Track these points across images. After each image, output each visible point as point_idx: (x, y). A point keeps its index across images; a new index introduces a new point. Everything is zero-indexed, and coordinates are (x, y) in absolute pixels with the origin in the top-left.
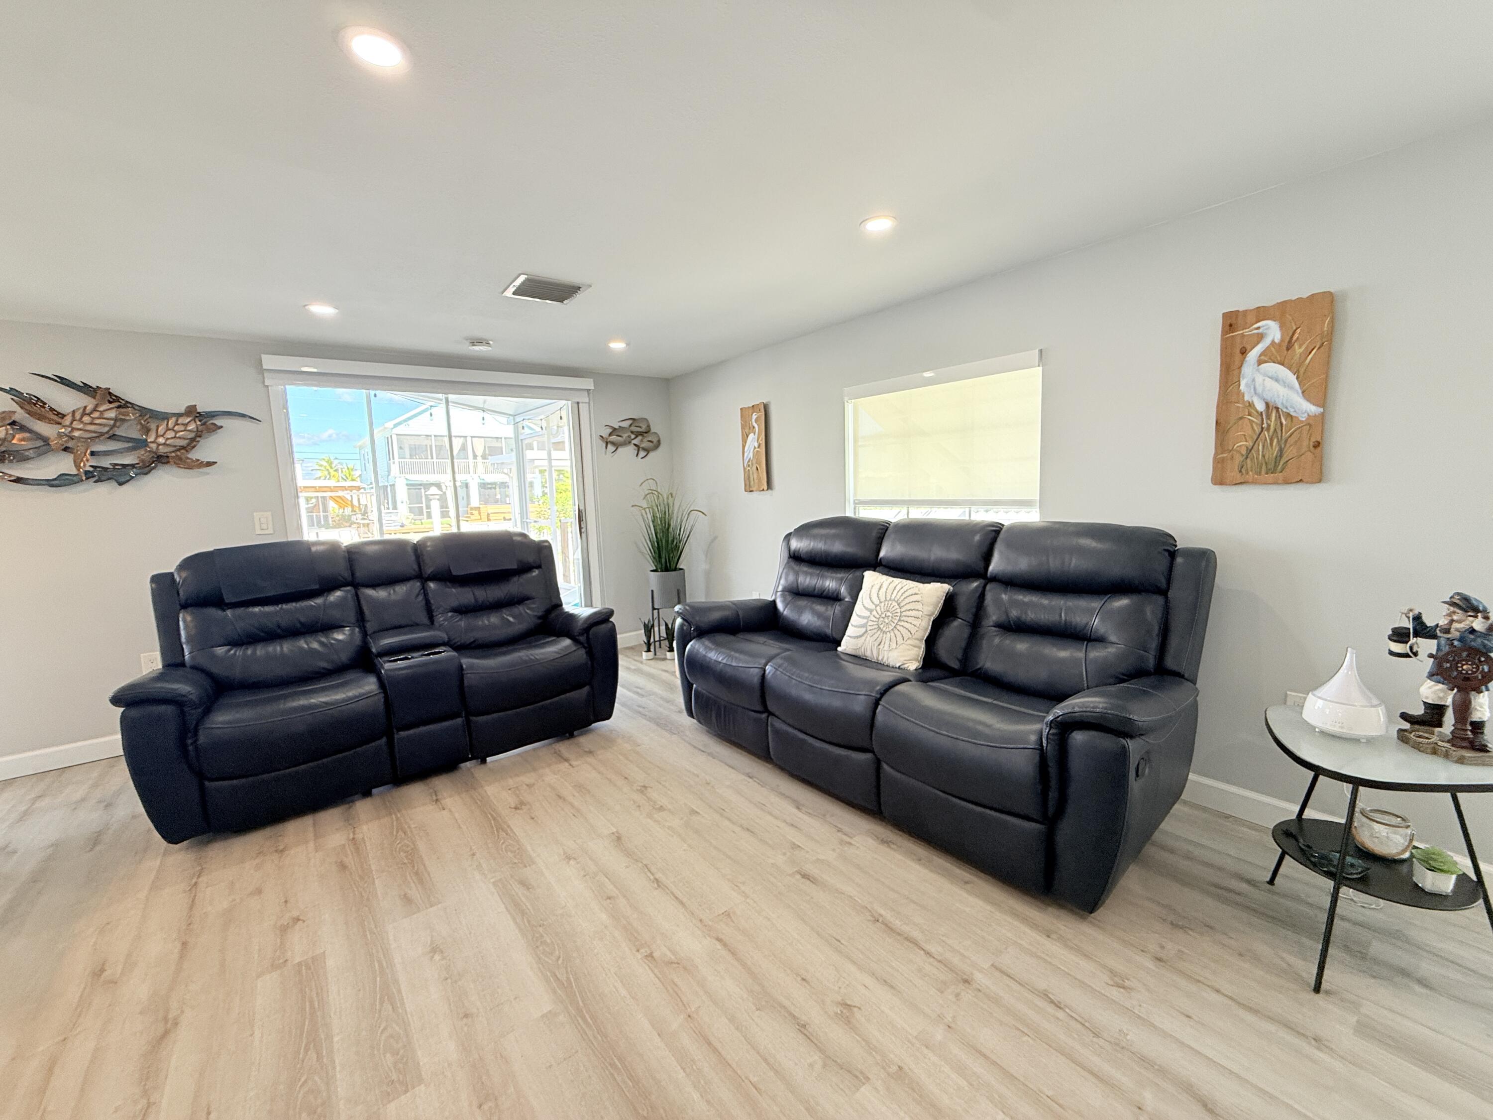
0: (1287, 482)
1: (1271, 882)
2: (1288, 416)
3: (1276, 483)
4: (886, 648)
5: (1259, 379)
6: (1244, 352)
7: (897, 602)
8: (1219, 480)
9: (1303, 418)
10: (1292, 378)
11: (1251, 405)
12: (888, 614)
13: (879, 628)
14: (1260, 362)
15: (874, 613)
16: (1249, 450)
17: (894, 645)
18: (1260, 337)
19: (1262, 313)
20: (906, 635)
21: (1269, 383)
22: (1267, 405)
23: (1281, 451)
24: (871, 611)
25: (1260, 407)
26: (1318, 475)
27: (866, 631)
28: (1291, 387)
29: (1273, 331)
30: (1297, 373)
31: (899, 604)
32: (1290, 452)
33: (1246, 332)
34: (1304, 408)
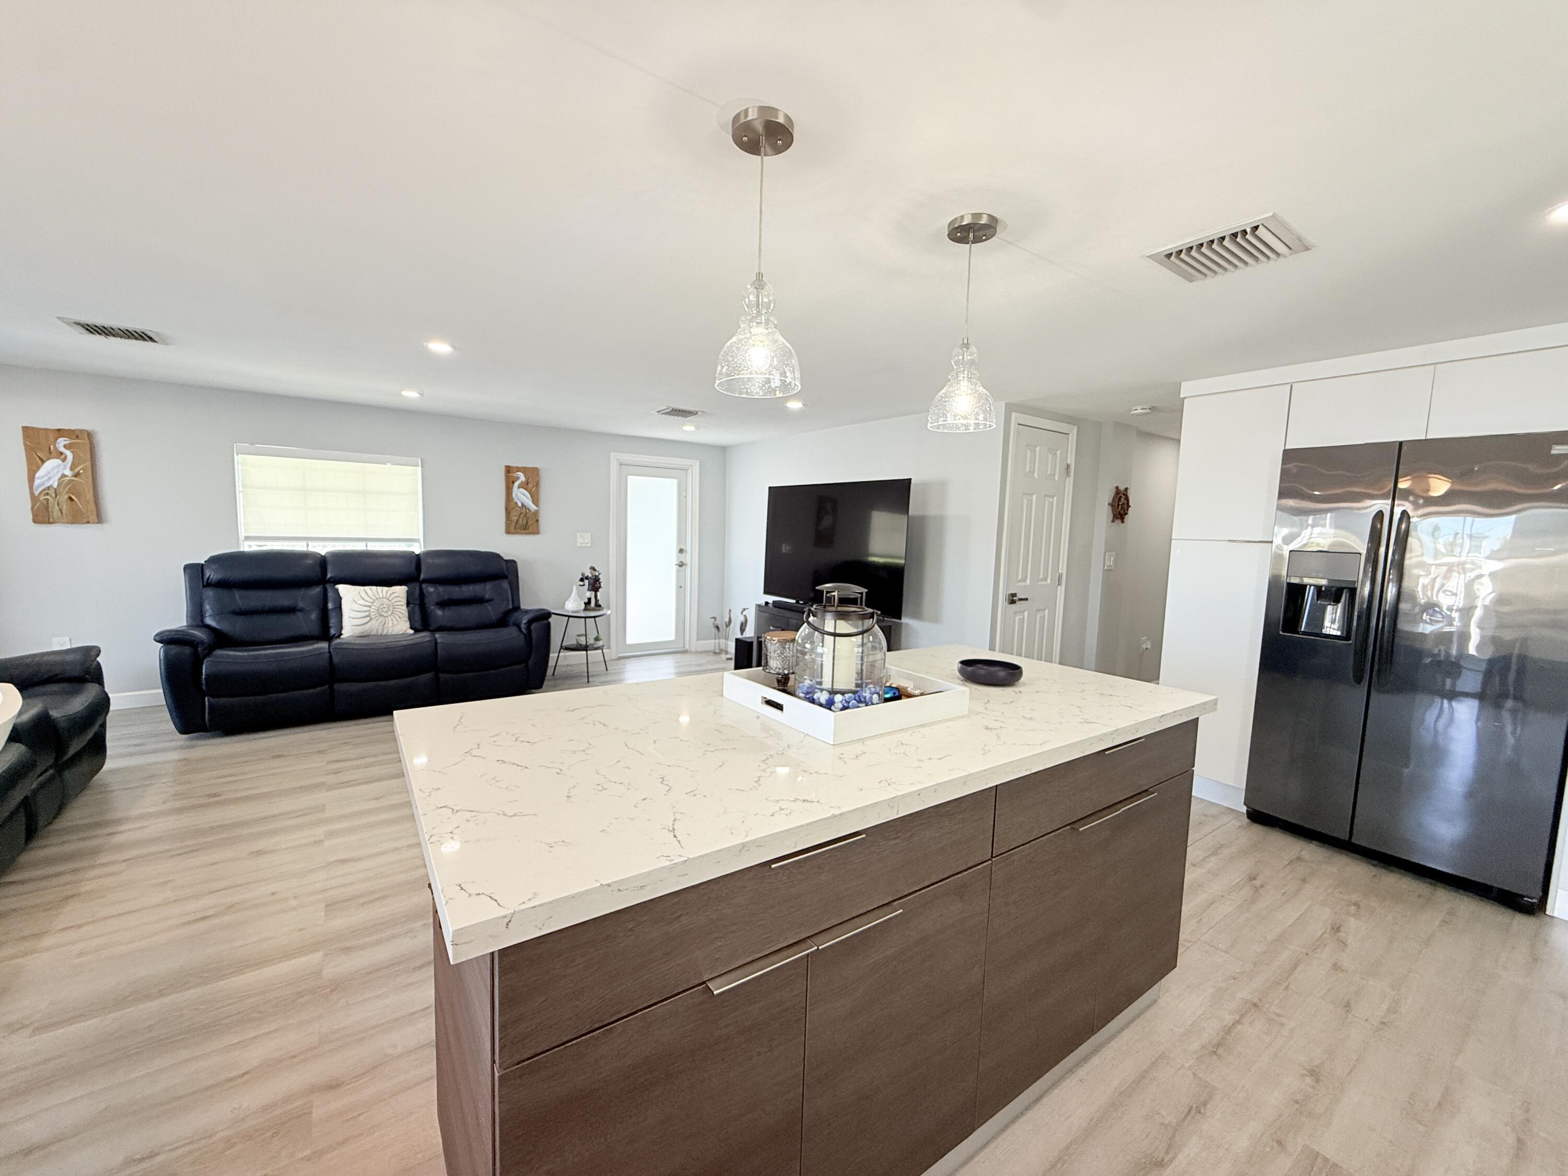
0: (529, 534)
1: (553, 674)
2: (528, 509)
3: (526, 534)
4: (390, 624)
5: (519, 494)
6: (513, 482)
7: (386, 598)
8: (508, 532)
9: (533, 511)
10: (529, 496)
11: (516, 503)
12: (384, 606)
13: (381, 615)
14: (519, 487)
15: (373, 607)
16: (518, 520)
17: (395, 622)
18: (518, 478)
19: (518, 469)
20: (401, 615)
21: (522, 496)
22: (522, 504)
23: (527, 522)
24: (370, 607)
25: (520, 504)
26: (537, 532)
27: (371, 619)
28: (528, 498)
29: (522, 478)
30: (530, 494)
31: (388, 599)
32: (530, 522)
33: (514, 475)
34: (533, 507)
